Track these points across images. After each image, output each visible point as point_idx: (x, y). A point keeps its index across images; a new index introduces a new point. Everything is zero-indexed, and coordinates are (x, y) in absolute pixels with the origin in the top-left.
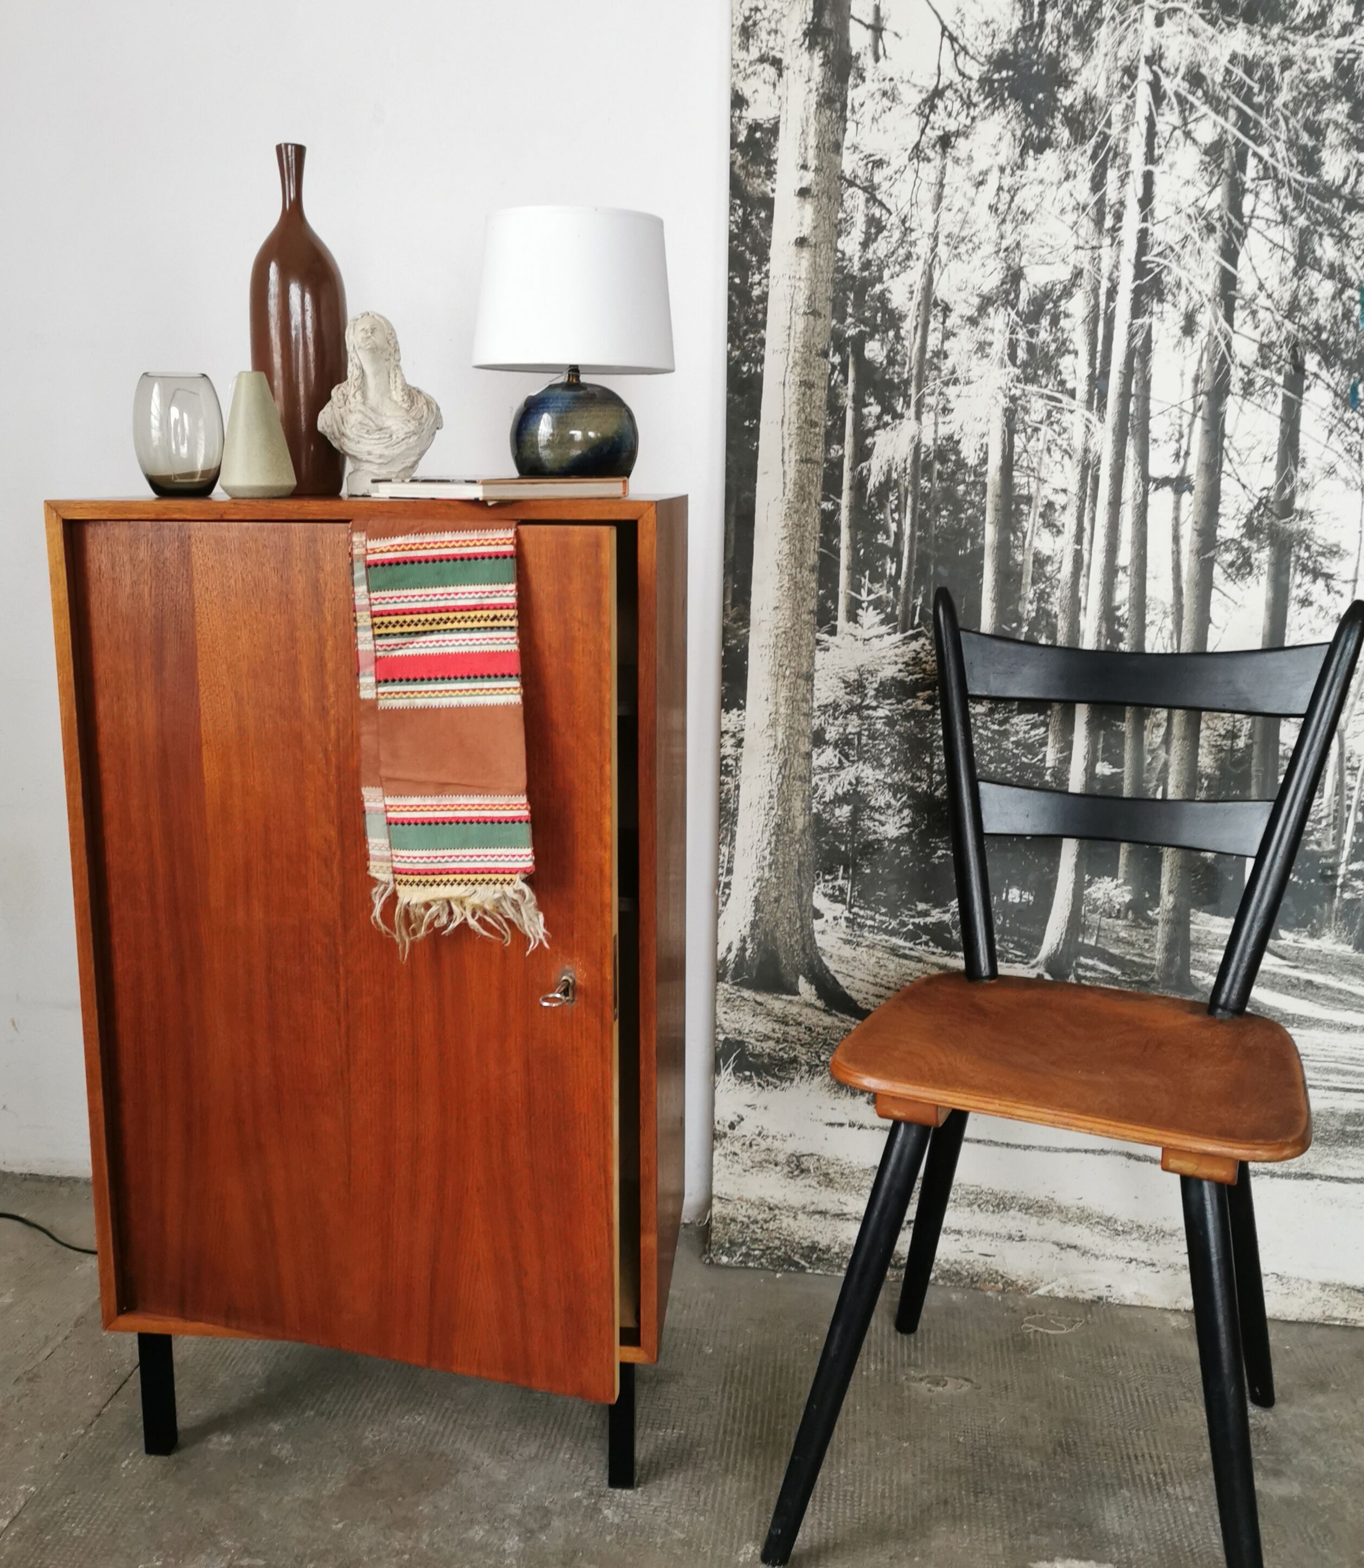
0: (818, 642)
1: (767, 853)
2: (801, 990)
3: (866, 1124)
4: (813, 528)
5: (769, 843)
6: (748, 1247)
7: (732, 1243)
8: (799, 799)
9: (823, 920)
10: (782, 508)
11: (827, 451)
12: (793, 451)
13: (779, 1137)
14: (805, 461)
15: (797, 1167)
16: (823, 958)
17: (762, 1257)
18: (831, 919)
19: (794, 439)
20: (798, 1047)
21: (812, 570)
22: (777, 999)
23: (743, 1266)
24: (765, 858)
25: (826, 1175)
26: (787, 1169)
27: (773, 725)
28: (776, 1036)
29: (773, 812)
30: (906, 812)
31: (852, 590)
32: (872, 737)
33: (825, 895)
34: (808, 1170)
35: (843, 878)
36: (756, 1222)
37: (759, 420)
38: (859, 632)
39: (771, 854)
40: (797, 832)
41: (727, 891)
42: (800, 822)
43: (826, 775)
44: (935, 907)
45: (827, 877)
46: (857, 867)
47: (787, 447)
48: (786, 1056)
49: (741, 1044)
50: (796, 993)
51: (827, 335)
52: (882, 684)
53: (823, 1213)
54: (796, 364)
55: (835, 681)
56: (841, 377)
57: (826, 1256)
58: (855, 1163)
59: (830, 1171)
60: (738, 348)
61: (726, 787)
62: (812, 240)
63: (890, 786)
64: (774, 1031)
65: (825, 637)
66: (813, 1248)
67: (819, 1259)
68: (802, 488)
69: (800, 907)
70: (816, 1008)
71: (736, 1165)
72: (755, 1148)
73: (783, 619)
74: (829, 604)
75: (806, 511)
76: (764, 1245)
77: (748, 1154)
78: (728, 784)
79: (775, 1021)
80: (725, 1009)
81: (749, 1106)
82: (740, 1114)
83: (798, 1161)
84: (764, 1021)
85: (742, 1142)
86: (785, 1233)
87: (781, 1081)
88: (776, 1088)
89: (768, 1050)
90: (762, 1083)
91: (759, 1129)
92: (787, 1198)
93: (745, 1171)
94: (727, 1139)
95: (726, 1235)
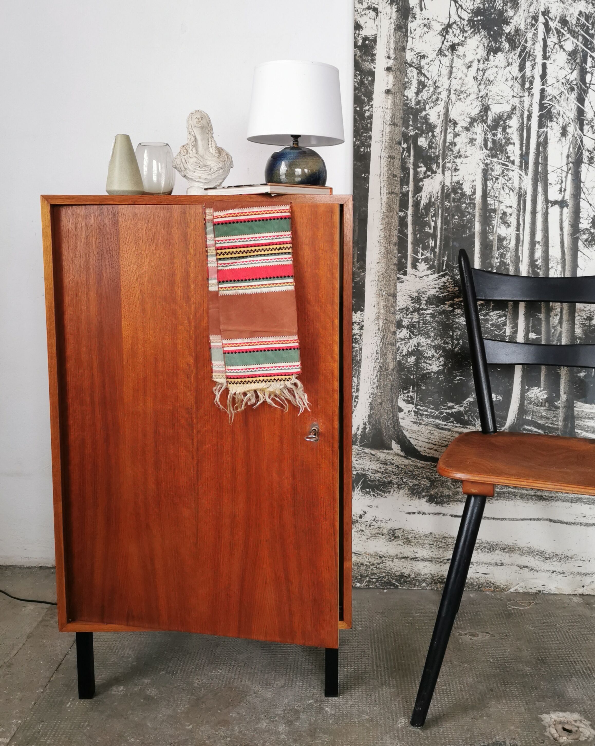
0: (398, 279)
1: (376, 380)
2: (393, 447)
3: (426, 512)
4: (395, 225)
5: (377, 376)
6: (370, 578)
7: (361, 576)
8: (391, 354)
9: (403, 413)
10: (380, 215)
11: (401, 189)
12: (385, 188)
13: (384, 521)
14: (391, 193)
15: (393, 535)
16: (404, 431)
17: (376, 582)
18: (407, 412)
19: (385, 183)
20: (392, 476)
21: (395, 244)
22: (382, 452)
23: (367, 588)
24: (374, 383)
25: (407, 538)
26: (388, 537)
27: (377, 318)
28: (381, 470)
29: (378, 361)
30: (441, 359)
31: (414, 254)
32: (425, 323)
33: (404, 400)
34: (399, 537)
35: (412, 392)
36: (373, 564)
37: (369, 174)
38: (417, 273)
39: (377, 381)
40: (390, 370)
41: (357, 400)
42: (391, 365)
43: (403, 342)
44: (456, 404)
45: (405, 392)
46: (419, 386)
47: (382, 186)
48: (386, 480)
49: (364, 475)
50: (391, 449)
51: (401, 135)
52: (429, 298)
53: (406, 558)
54: (386, 148)
55: (407, 297)
56: (407, 154)
57: (408, 580)
58: (421, 532)
59: (409, 536)
60: (359, 140)
61: (356, 349)
62: (393, 91)
63: (434, 346)
64: (380, 468)
65: (402, 276)
66: (402, 576)
67: (405, 582)
68: (389, 206)
69: (392, 407)
70: (401, 456)
71: (363, 536)
72: (372, 527)
73: (381, 268)
74: (403, 260)
75: (392, 217)
76: (378, 576)
77: (369, 530)
78: (356, 347)
79: (381, 463)
80: (356, 459)
81: (369, 506)
82: (364, 510)
83: (393, 532)
84: (376, 464)
85: (366, 524)
86: (388, 569)
87: (384, 493)
88: (382, 496)
89: (378, 478)
90: (375, 494)
91: (374, 517)
92: (388, 551)
93: (368, 539)
94: (358, 523)
95: (358, 572)
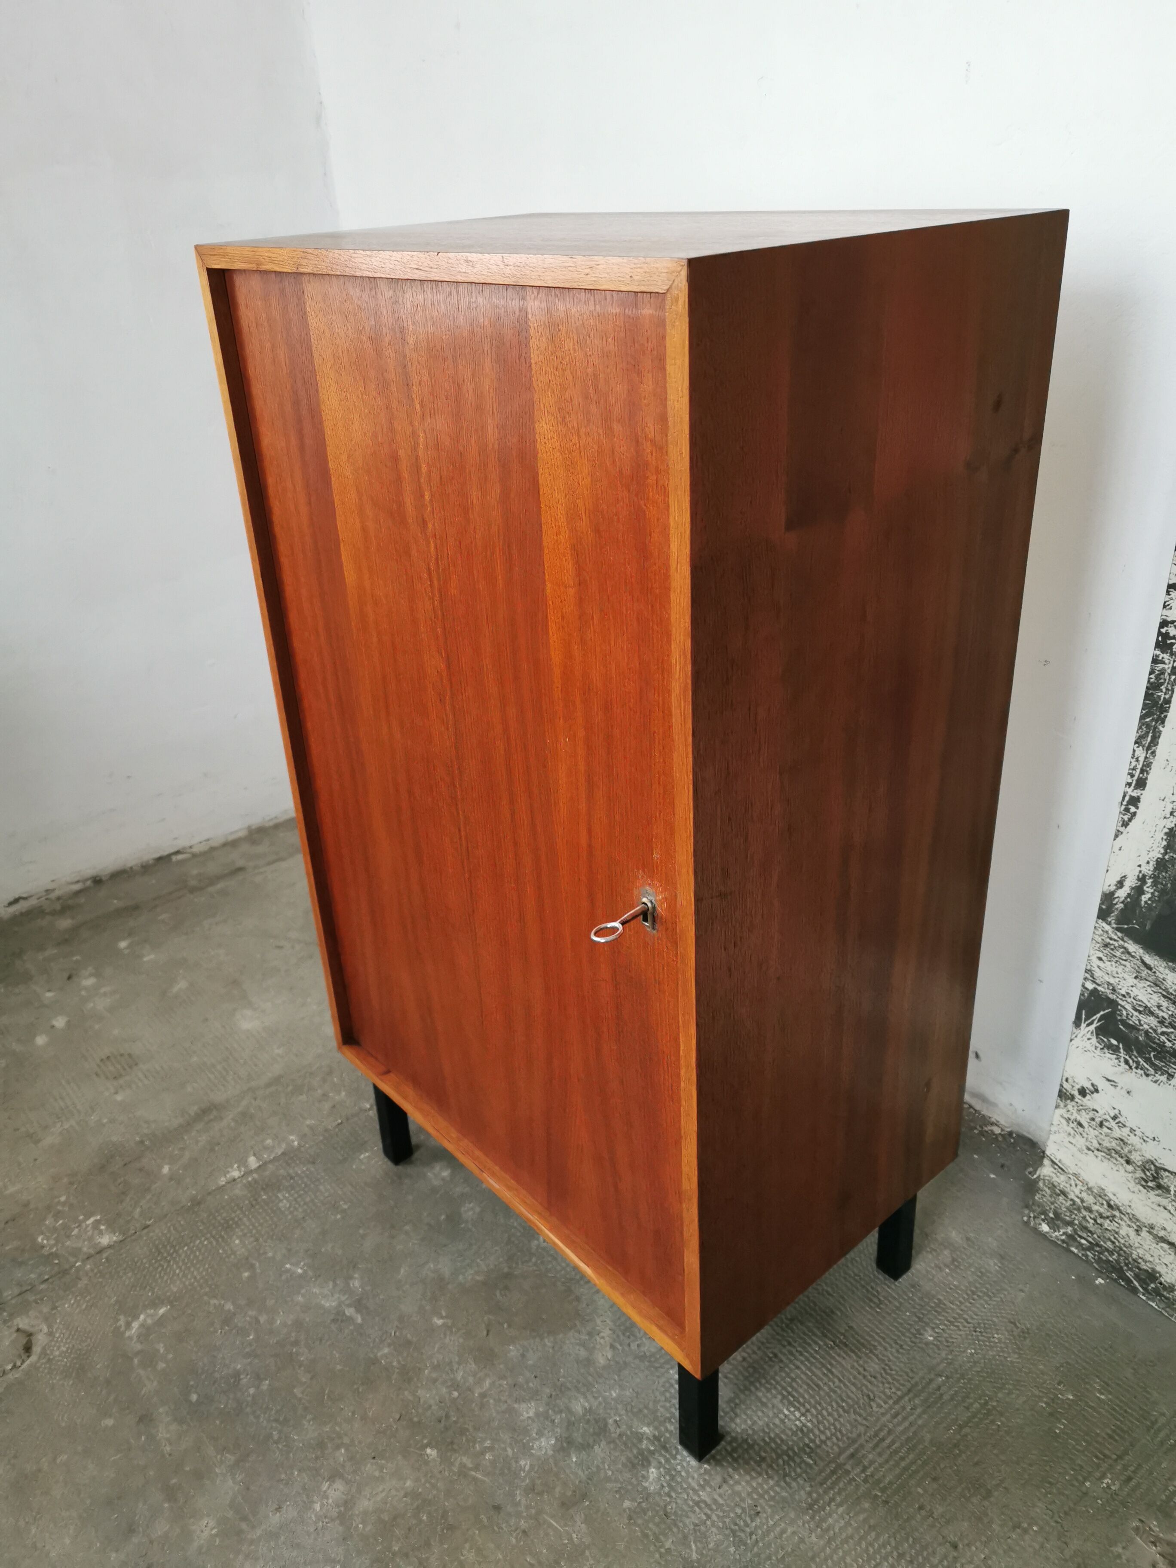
7: (1057, 1215)
13: (1138, 1132)
15: (1155, 1179)
23: (1063, 1248)
26: (1140, 1174)
28: (1161, 1014)
34: (1167, 1189)
36: (1090, 1210)
41: (1133, 809)
48: (1168, 1044)
49: (1113, 1004)
53: (1173, 1245)
57: (1165, 1293)
61: (1161, 666)
64: (1159, 1007)
66: (1152, 1276)
67: (1157, 1293)
71: (1078, 1137)
72: (1105, 1130)
76: (1094, 1239)
77: (1096, 1133)
78: (1164, 663)
79: (1164, 996)
80: (1100, 955)
81: (1108, 1080)
82: (1096, 1083)
83: (1157, 1173)
84: (1149, 990)
85: (1091, 1114)
86: (1122, 1241)
87: (1156, 1071)
88: (1147, 1075)
89: (1146, 1027)
90: (1131, 1061)
91: (1117, 1112)
92: (1133, 1206)
93: (1089, 1149)
94: (1073, 1103)
95: (1052, 1203)
